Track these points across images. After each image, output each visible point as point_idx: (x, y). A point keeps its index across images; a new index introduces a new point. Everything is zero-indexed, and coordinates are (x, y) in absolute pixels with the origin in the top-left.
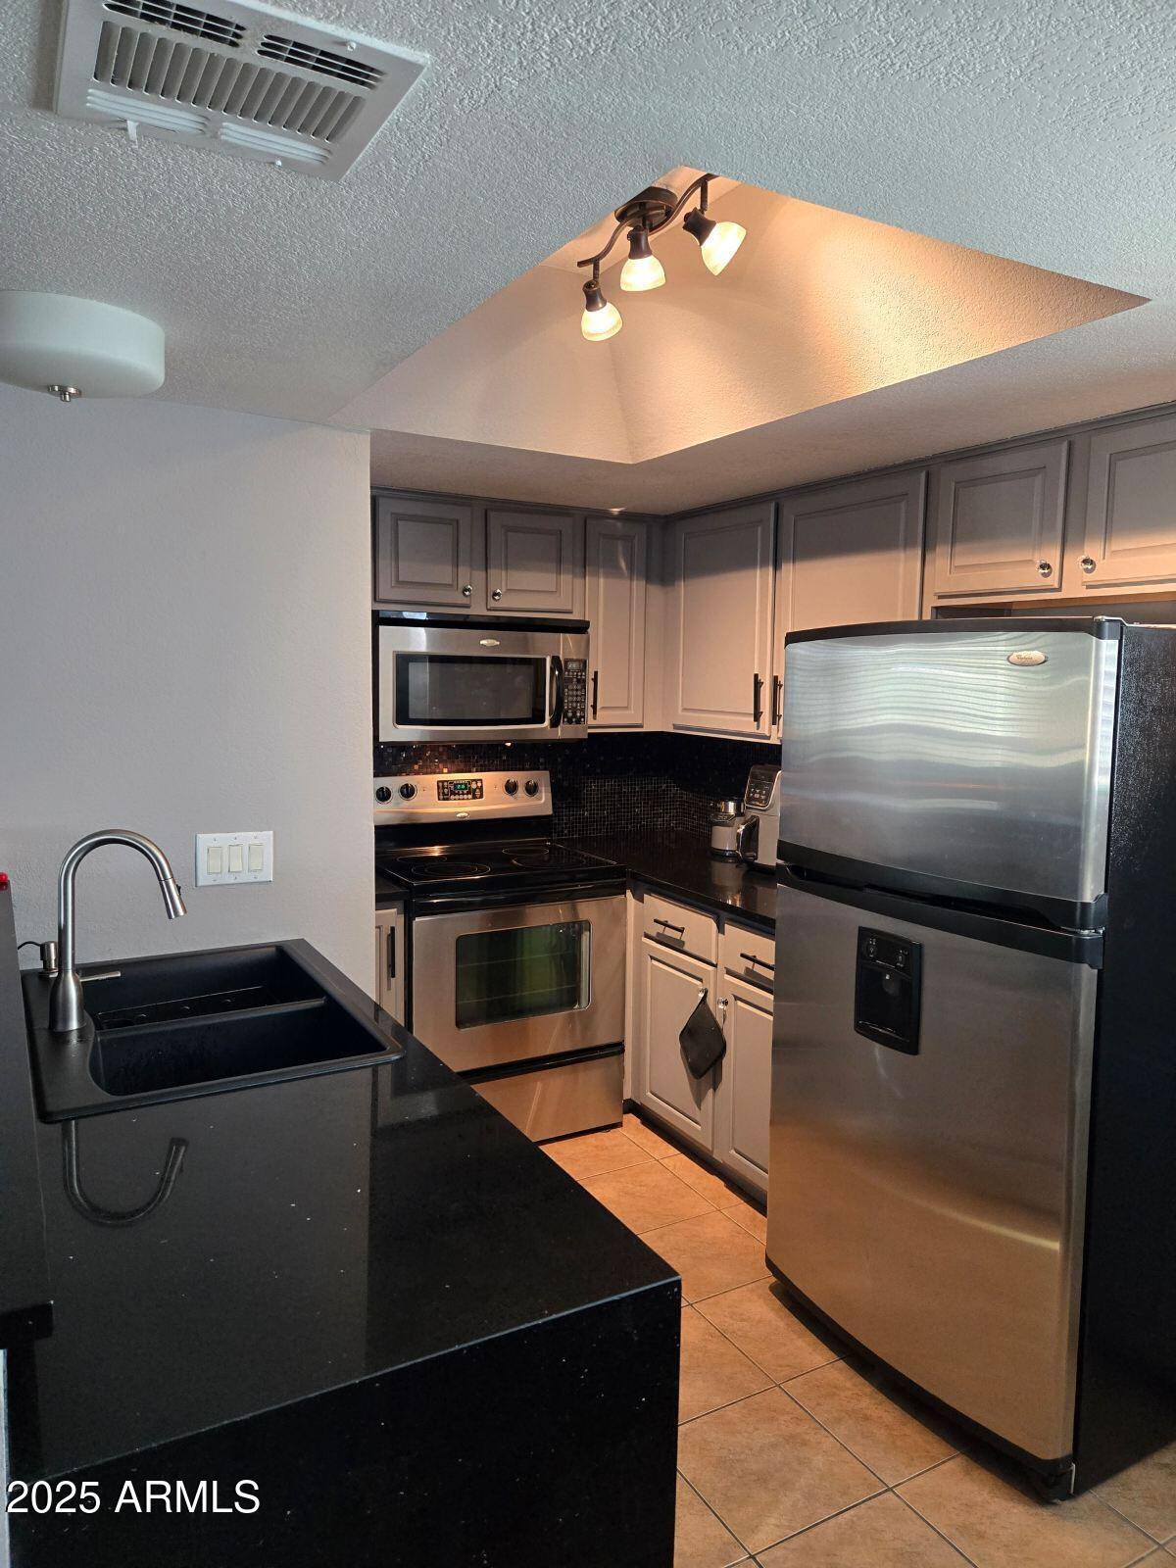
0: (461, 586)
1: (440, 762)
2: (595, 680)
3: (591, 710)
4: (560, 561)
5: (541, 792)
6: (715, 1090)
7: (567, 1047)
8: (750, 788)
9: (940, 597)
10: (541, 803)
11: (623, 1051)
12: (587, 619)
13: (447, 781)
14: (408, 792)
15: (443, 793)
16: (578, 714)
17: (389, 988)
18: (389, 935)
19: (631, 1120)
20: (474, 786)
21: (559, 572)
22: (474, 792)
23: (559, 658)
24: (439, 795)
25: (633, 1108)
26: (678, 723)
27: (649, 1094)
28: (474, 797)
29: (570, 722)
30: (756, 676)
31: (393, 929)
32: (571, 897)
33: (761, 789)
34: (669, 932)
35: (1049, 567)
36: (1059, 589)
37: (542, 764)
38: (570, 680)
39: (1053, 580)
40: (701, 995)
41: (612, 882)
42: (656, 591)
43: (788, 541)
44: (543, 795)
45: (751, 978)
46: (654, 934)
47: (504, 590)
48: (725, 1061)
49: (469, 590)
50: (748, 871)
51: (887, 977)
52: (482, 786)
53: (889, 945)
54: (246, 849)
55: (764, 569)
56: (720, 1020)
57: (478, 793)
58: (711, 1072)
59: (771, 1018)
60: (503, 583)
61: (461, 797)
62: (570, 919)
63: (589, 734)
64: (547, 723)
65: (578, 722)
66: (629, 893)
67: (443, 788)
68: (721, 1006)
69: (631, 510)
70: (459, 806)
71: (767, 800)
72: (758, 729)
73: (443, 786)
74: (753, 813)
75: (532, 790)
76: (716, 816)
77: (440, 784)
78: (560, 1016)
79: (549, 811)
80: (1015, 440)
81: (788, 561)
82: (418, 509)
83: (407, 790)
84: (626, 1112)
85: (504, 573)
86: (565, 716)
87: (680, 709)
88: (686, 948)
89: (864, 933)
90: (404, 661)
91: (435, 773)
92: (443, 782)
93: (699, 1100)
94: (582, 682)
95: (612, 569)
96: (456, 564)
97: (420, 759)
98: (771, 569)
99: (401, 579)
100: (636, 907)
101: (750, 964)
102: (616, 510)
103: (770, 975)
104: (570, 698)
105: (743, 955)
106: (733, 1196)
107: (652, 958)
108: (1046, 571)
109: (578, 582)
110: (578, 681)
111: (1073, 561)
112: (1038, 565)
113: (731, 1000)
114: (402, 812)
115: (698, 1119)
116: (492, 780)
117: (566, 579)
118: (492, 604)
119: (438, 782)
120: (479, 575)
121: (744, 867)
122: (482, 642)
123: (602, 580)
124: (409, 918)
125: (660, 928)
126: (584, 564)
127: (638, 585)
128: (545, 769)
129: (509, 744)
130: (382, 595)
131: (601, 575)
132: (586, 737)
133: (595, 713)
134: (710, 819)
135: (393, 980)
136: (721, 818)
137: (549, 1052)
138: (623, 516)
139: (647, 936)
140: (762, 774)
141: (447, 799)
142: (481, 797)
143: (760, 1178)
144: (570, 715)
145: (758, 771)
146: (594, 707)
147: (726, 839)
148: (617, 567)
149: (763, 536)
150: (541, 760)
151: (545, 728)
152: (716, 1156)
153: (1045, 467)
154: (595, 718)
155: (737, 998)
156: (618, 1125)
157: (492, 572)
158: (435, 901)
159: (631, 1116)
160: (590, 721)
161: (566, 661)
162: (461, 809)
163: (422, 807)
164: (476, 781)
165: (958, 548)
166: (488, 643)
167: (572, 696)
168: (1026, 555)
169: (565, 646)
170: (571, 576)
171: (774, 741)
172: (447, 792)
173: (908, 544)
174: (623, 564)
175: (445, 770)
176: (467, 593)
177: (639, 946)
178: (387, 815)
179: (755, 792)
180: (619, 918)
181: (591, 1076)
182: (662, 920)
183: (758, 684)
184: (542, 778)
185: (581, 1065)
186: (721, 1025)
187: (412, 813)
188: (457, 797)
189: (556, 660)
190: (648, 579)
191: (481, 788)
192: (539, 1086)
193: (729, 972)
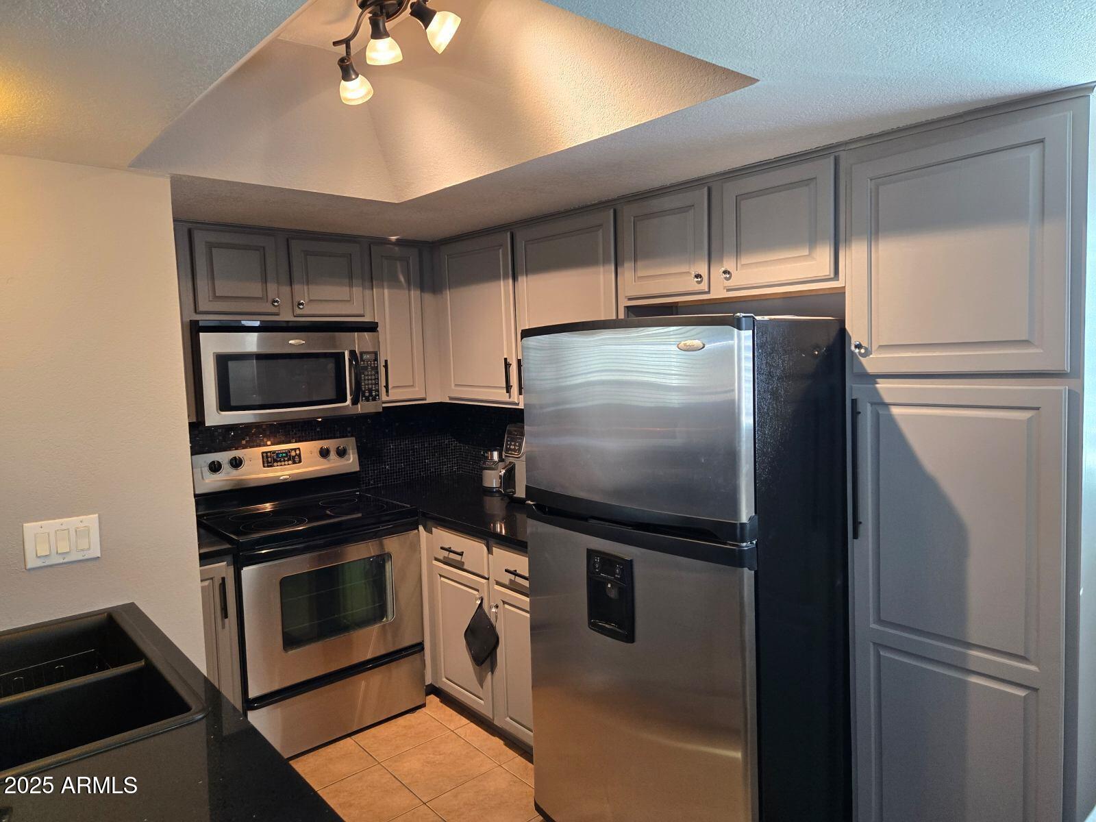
0: (270, 299)
1: (264, 437)
2: (386, 366)
3: (384, 390)
4: (351, 277)
5: (349, 455)
6: (493, 673)
7: (382, 652)
8: (507, 441)
9: (630, 299)
10: (351, 462)
11: (423, 649)
12: (376, 321)
13: (270, 452)
14: (236, 463)
15: (268, 461)
16: (374, 394)
17: (223, 627)
18: (221, 584)
19: (433, 700)
20: (293, 454)
21: (351, 286)
22: (295, 458)
23: (355, 351)
24: (263, 463)
25: (433, 690)
26: (453, 396)
27: (444, 679)
28: (294, 463)
29: (367, 399)
30: (506, 359)
31: (223, 579)
32: (378, 535)
33: (515, 442)
34: (452, 556)
35: (701, 276)
36: (709, 292)
37: (349, 432)
38: (365, 368)
39: (704, 286)
40: (479, 602)
41: (407, 521)
42: (428, 297)
43: (521, 260)
44: (351, 456)
45: (513, 587)
46: (441, 558)
47: (307, 301)
48: (498, 650)
49: (277, 301)
50: (509, 503)
51: (609, 586)
52: (300, 454)
53: (609, 561)
54: (73, 533)
55: (506, 281)
56: (493, 620)
57: (297, 459)
58: (489, 660)
59: (528, 615)
60: (306, 294)
61: (283, 463)
62: (378, 553)
63: (383, 408)
64: (348, 402)
65: (374, 399)
66: (421, 528)
67: (267, 457)
68: (494, 610)
69: (405, 238)
70: (282, 470)
71: (520, 450)
72: (510, 398)
73: (267, 456)
74: (511, 460)
75: (342, 453)
76: (484, 463)
77: (265, 455)
78: (375, 628)
79: (357, 468)
80: (672, 186)
81: (522, 275)
82: (226, 238)
83: (236, 461)
84: (427, 694)
85: (306, 287)
86: (364, 395)
87: (453, 385)
88: (465, 567)
89: (591, 553)
90: (223, 361)
91: (260, 446)
92: (267, 453)
93: (481, 682)
94: (376, 369)
95: (393, 282)
96: (265, 281)
97: (247, 435)
98: (511, 281)
99: (217, 295)
100: (427, 538)
101: (512, 577)
102: (394, 238)
103: (526, 583)
104: (366, 382)
105: (507, 571)
106: (511, 753)
107: (441, 576)
108: (699, 279)
109: (368, 292)
110: (372, 368)
111: (717, 272)
112: (693, 276)
113: (501, 604)
114: (232, 480)
115: (481, 696)
116: (308, 448)
117: (357, 291)
118: (298, 312)
119: (263, 453)
120: (286, 289)
121: (507, 500)
122: (290, 342)
123: (386, 291)
124: (238, 568)
125: (446, 554)
126: (371, 278)
127: (415, 294)
128: (352, 436)
129: (320, 420)
130: (201, 308)
131: (385, 287)
132: (381, 410)
133: (387, 391)
134: (481, 465)
135: (226, 620)
136: (488, 464)
137: (369, 656)
138: (399, 243)
139: (436, 559)
140: (515, 431)
141: (271, 466)
142: (300, 462)
143: (527, 736)
144: (367, 394)
145: (513, 429)
146: (387, 387)
147: (492, 479)
148: (398, 281)
149: (503, 257)
150: (349, 429)
151: (349, 405)
152: (496, 722)
153: (693, 206)
154: (388, 396)
155: (504, 603)
156: (423, 705)
157: (297, 287)
158: (263, 552)
159: (432, 696)
160: (384, 398)
161: (362, 354)
162: (284, 472)
163: (251, 474)
164: (295, 450)
165: (639, 263)
166: (295, 342)
167: (368, 380)
168: (684, 268)
169: (360, 342)
170: (361, 289)
171: (521, 406)
172: (270, 460)
173: (606, 261)
174: (402, 279)
175: (269, 443)
176: (276, 304)
177: (430, 566)
178: (220, 484)
179: (511, 445)
180: (415, 547)
181: (401, 671)
182: (447, 546)
183: (507, 365)
184: (350, 443)
185: (394, 663)
186: (494, 623)
187: (242, 480)
188: (279, 464)
189: (352, 353)
190: (422, 289)
191: (299, 455)
192: (363, 683)
193: (498, 583)
